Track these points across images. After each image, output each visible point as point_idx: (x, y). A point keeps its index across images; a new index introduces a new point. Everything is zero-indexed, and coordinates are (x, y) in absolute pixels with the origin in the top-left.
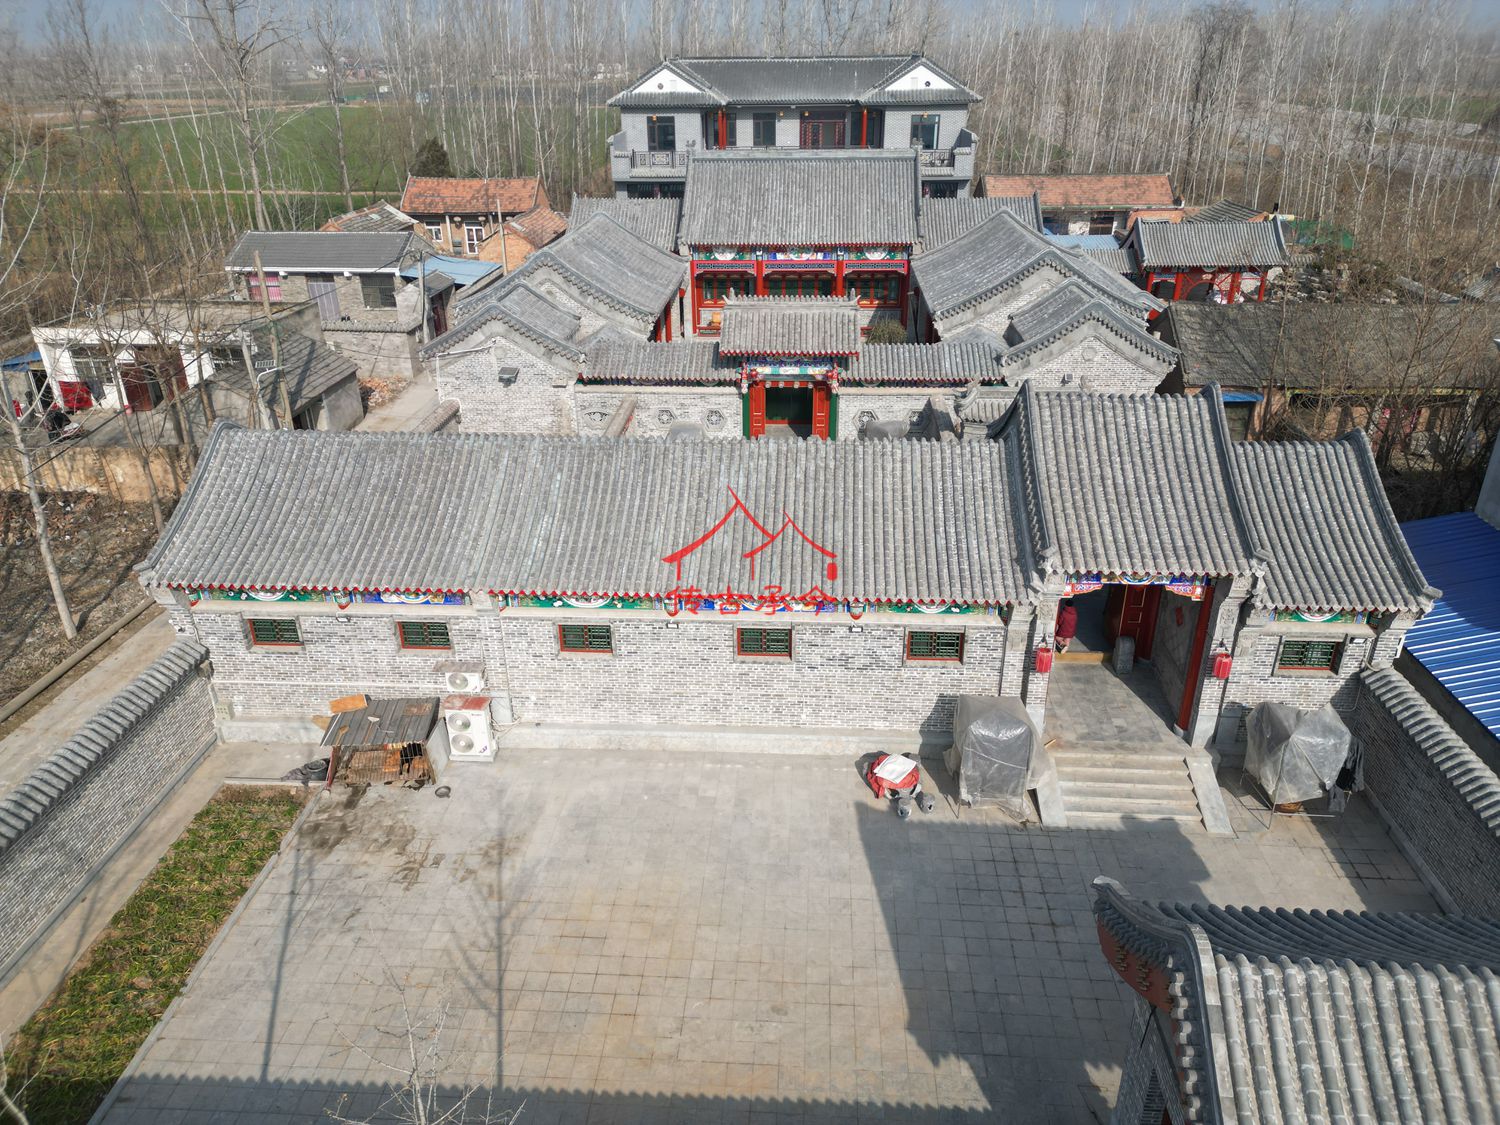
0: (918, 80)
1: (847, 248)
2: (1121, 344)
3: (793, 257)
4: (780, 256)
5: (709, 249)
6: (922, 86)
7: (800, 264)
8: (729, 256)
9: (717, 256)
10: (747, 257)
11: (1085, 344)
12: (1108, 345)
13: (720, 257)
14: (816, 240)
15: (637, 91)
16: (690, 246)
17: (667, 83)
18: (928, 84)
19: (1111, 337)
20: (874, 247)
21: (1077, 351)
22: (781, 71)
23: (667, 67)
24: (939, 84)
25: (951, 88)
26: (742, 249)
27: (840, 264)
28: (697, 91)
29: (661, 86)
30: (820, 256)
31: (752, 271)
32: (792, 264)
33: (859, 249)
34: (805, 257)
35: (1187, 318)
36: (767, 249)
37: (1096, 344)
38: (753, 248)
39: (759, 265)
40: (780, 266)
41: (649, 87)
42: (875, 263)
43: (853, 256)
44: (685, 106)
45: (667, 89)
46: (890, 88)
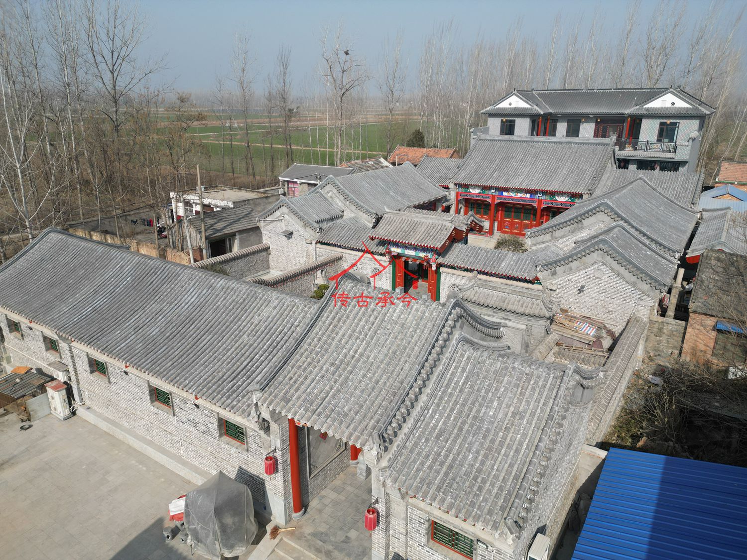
0: (667, 102)
1: (544, 193)
2: (622, 270)
3: (512, 194)
4: (505, 194)
5: (466, 186)
6: (669, 105)
7: (516, 199)
8: (477, 191)
9: (471, 190)
10: (487, 192)
11: (595, 266)
12: (612, 269)
13: (472, 191)
14: (524, 186)
15: (497, 107)
16: (455, 184)
17: (515, 102)
18: (673, 104)
19: (614, 264)
20: (561, 194)
21: (590, 270)
22: (591, 96)
23: (515, 94)
24: (681, 104)
25: (689, 106)
26: (485, 188)
27: (540, 202)
28: (529, 106)
29: (510, 104)
30: (528, 196)
31: (489, 201)
32: (513, 198)
33: (552, 194)
34: (519, 195)
35: (713, 262)
36: (497, 189)
37: (603, 268)
38: (490, 188)
39: (493, 197)
40: (505, 199)
41: (504, 105)
42: (561, 203)
43: (548, 198)
44: (521, 114)
45: (513, 106)
46: (647, 106)
